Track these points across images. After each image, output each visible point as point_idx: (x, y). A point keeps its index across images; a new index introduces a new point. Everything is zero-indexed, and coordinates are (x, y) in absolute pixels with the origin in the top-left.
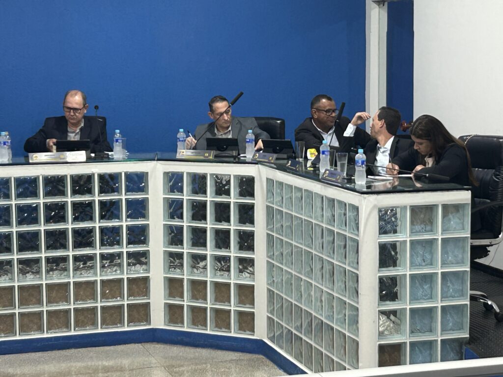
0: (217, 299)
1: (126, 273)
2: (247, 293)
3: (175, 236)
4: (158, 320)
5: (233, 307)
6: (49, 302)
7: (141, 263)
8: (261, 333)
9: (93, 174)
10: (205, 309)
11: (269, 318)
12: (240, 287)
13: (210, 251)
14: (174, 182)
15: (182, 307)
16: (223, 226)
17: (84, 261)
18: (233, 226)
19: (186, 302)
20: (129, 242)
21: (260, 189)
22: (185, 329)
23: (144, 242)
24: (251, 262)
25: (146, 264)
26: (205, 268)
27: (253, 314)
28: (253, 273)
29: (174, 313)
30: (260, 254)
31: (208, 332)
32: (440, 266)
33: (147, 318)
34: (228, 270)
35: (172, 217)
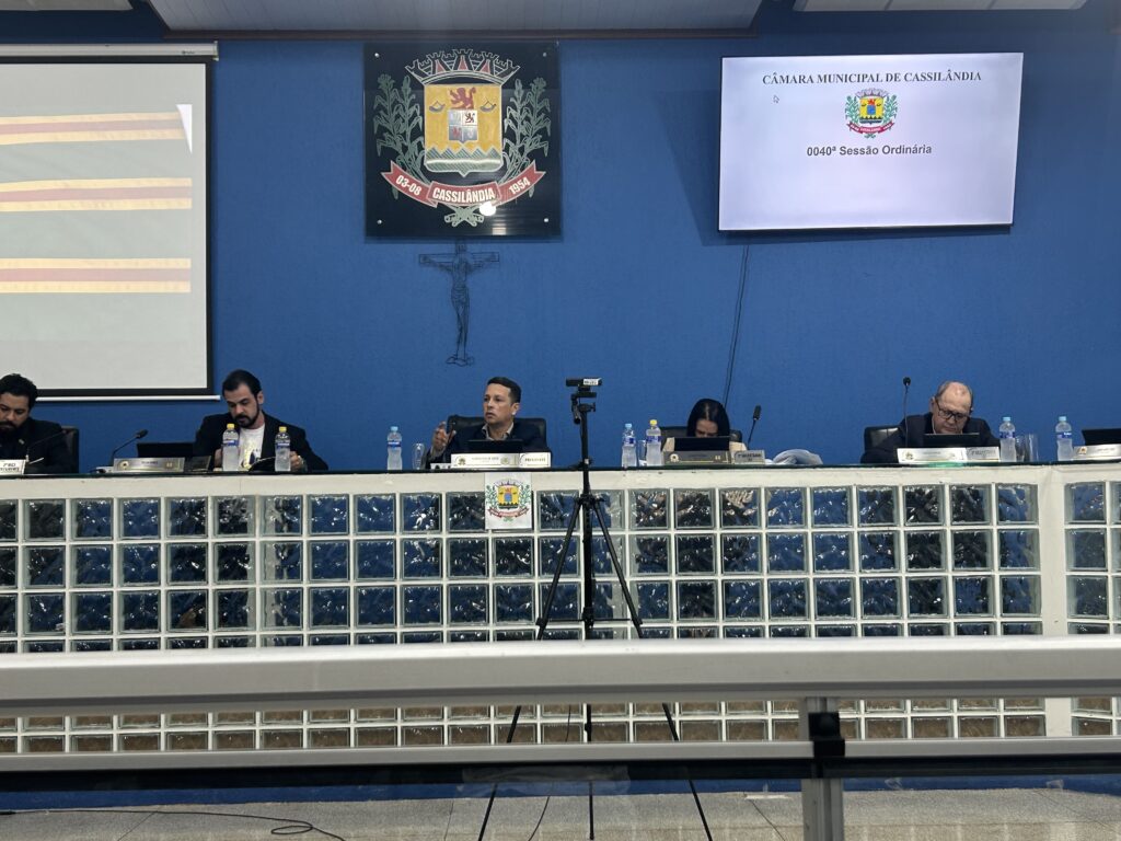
6: (870, 703)
9: (943, 487)
14: (1087, 500)
15: (1107, 724)
20: (1006, 608)
35: (1083, 563)
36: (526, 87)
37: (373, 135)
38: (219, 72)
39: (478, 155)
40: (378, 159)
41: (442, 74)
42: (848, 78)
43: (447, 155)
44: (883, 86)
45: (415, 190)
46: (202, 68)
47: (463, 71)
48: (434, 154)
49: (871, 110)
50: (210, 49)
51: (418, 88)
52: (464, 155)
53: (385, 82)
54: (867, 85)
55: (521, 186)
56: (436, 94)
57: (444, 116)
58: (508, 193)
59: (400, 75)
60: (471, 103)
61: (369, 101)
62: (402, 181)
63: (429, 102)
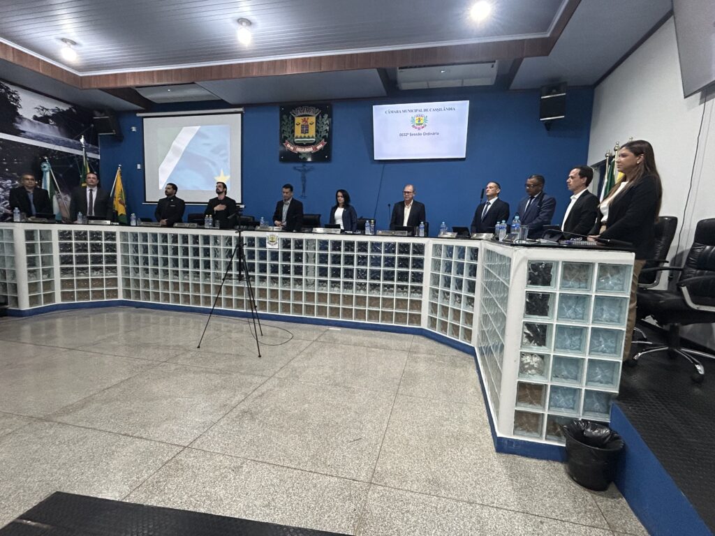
0: (453, 318)
1: (410, 297)
2: (469, 317)
3: (435, 279)
4: (424, 325)
5: (461, 324)
6: (369, 305)
7: (418, 293)
8: (474, 342)
9: (396, 243)
10: (447, 323)
12: (466, 314)
13: (452, 290)
14: (437, 248)
15: (436, 319)
16: (460, 277)
17: (388, 288)
18: (465, 277)
19: (438, 317)
20: (412, 281)
21: (481, 255)
22: (437, 332)
23: (421, 281)
24: (473, 300)
25: (421, 293)
26: (448, 299)
27: (471, 331)
28: (473, 307)
29: (433, 321)
30: (478, 296)
31: (447, 336)
32: (591, 321)
33: (419, 322)
34: (460, 302)
35: (435, 270)
36: (322, 117)
37: (282, 132)
38: (244, 116)
39: (309, 137)
40: (283, 140)
41: (300, 114)
42: (412, 111)
43: (301, 138)
44: (423, 113)
45: (292, 148)
46: (240, 115)
47: (305, 113)
48: (297, 138)
49: (419, 121)
50: (241, 110)
51: (293, 119)
52: (305, 137)
53: (285, 117)
54: (418, 113)
55: (319, 147)
56: (298, 120)
57: (300, 126)
58: (316, 149)
59: (288, 115)
60: (307, 122)
61: (281, 123)
62: (288, 146)
63: (296, 123)
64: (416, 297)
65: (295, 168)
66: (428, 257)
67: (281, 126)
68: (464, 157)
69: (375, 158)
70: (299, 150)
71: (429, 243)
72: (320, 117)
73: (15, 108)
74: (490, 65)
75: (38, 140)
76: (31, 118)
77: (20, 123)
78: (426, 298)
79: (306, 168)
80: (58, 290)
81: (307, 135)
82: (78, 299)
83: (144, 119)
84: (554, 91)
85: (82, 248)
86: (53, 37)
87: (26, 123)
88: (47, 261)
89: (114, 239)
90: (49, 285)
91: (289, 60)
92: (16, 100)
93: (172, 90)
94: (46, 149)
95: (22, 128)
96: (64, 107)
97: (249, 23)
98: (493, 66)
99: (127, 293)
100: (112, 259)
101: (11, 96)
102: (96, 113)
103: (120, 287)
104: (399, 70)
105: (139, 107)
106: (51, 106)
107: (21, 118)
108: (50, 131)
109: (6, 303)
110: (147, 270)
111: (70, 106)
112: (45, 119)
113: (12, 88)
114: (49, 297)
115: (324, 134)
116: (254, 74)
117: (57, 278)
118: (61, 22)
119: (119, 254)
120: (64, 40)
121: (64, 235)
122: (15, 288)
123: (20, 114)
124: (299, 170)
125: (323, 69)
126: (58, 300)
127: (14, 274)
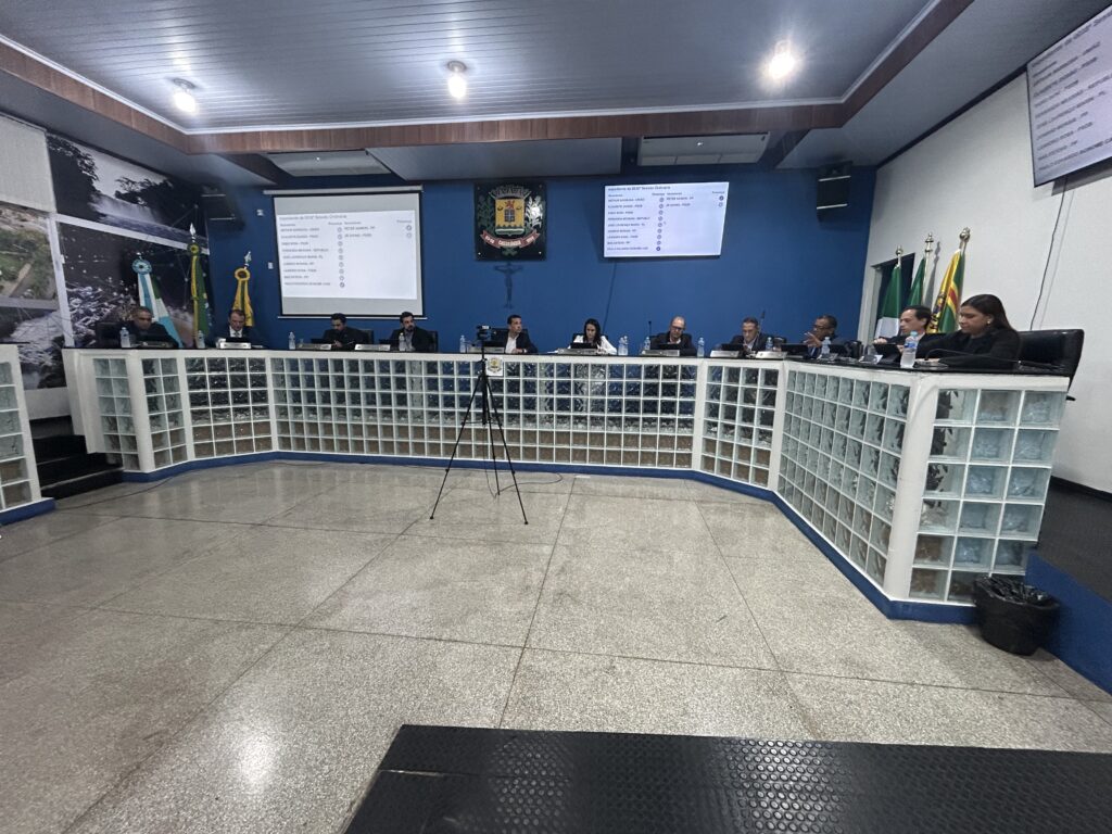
0: (740, 457)
1: (677, 433)
2: (764, 456)
3: (713, 411)
4: (697, 466)
5: (752, 464)
6: (626, 445)
7: (688, 427)
8: (772, 485)
9: (660, 365)
10: (730, 463)
11: (780, 477)
12: (759, 451)
13: (738, 423)
14: (716, 373)
15: (713, 459)
16: (750, 406)
17: (649, 422)
18: (758, 406)
19: (717, 456)
20: (681, 412)
21: (782, 381)
22: (715, 474)
23: (692, 413)
24: (770, 434)
25: (692, 427)
26: (733, 434)
27: (767, 472)
28: (770, 442)
29: (708, 462)
30: (778, 428)
31: (731, 479)
32: (1012, 460)
33: (689, 463)
34: (751, 437)
35: (712, 397)
36: (534, 200)
37: (477, 220)
38: (423, 197)
39: (515, 227)
40: (479, 231)
41: (503, 195)
43: (504, 227)
45: (492, 241)
46: (418, 195)
47: (510, 194)
48: (499, 227)
50: (419, 188)
51: (494, 202)
52: (510, 227)
53: (481, 199)
55: (530, 240)
56: (500, 203)
57: (503, 211)
58: (525, 242)
59: (487, 196)
60: (512, 206)
61: (476, 206)
62: (487, 238)
63: (497, 206)
64: (685, 433)
65: (496, 268)
66: (702, 382)
67: (477, 211)
68: (719, 254)
69: (606, 256)
70: (502, 243)
71: (702, 365)
72: (531, 199)
73: (89, 180)
74: (761, 136)
75: (125, 228)
76: (112, 195)
77: (97, 203)
78: (698, 434)
79: (512, 268)
80: (190, 443)
81: (512, 224)
82: (218, 453)
83: (276, 199)
84: (834, 172)
85: (219, 382)
86: (159, 76)
87: (106, 202)
88: (174, 402)
89: (263, 369)
90: (177, 436)
91: (503, 121)
92: (90, 168)
93: (322, 158)
94: (135, 240)
95: (101, 210)
96: (157, 180)
97: (464, 68)
98: (763, 138)
99: (285, 442)
100: (261, 397)
101: (83, 163)
102: (205, 188)
103: (275, 435)
104: (643, 140)
105: (269, 182)
106: (139, 177)
107: (99, 194)
108: (139, 214)
109: (119, 464)
110: (313, 410)
111: (165, 178)
112: (131, 197)
113: (83, 150)
114: (179, 453)
115: (535, 223)
116: (453, 140)
117: (188, 425)
118: (172, 55)
119: (270, 388)
120: (177, 81)
121: (194, 365)
122: (133, 442)
123: (97, 189)
124: (503, 271)
125: (550, 136)
126: (191, 457)
127: (129, 423)
